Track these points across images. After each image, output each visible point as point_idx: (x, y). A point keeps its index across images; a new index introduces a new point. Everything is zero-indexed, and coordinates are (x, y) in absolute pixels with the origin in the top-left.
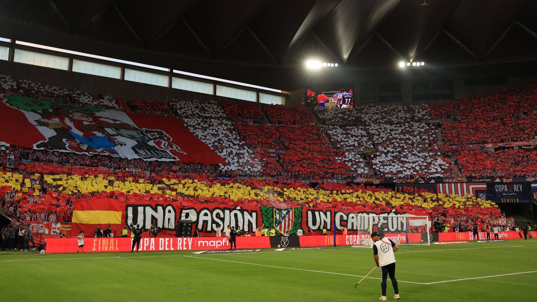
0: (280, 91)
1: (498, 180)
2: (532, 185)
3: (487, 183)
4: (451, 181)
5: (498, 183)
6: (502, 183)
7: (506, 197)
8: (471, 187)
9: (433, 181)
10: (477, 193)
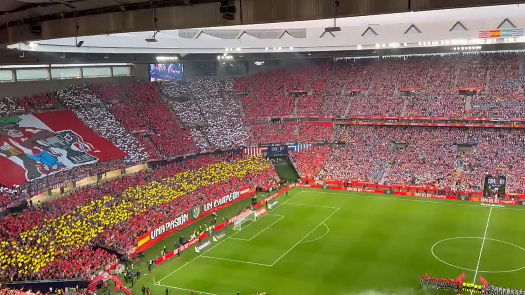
0: (125, 64)
1: (273, 145)
2: (289, 147)
3: (268, 147)
4: (250, 147)
5: (273, 147)
6: (275, 147)
7: (277, 153)
8: (260, 149)
9: (241, 148)
10: (263, 151)
